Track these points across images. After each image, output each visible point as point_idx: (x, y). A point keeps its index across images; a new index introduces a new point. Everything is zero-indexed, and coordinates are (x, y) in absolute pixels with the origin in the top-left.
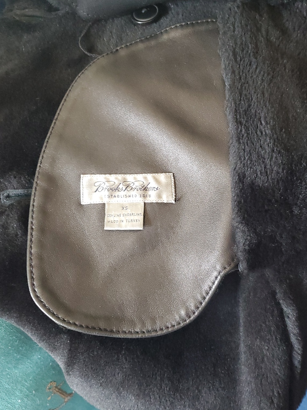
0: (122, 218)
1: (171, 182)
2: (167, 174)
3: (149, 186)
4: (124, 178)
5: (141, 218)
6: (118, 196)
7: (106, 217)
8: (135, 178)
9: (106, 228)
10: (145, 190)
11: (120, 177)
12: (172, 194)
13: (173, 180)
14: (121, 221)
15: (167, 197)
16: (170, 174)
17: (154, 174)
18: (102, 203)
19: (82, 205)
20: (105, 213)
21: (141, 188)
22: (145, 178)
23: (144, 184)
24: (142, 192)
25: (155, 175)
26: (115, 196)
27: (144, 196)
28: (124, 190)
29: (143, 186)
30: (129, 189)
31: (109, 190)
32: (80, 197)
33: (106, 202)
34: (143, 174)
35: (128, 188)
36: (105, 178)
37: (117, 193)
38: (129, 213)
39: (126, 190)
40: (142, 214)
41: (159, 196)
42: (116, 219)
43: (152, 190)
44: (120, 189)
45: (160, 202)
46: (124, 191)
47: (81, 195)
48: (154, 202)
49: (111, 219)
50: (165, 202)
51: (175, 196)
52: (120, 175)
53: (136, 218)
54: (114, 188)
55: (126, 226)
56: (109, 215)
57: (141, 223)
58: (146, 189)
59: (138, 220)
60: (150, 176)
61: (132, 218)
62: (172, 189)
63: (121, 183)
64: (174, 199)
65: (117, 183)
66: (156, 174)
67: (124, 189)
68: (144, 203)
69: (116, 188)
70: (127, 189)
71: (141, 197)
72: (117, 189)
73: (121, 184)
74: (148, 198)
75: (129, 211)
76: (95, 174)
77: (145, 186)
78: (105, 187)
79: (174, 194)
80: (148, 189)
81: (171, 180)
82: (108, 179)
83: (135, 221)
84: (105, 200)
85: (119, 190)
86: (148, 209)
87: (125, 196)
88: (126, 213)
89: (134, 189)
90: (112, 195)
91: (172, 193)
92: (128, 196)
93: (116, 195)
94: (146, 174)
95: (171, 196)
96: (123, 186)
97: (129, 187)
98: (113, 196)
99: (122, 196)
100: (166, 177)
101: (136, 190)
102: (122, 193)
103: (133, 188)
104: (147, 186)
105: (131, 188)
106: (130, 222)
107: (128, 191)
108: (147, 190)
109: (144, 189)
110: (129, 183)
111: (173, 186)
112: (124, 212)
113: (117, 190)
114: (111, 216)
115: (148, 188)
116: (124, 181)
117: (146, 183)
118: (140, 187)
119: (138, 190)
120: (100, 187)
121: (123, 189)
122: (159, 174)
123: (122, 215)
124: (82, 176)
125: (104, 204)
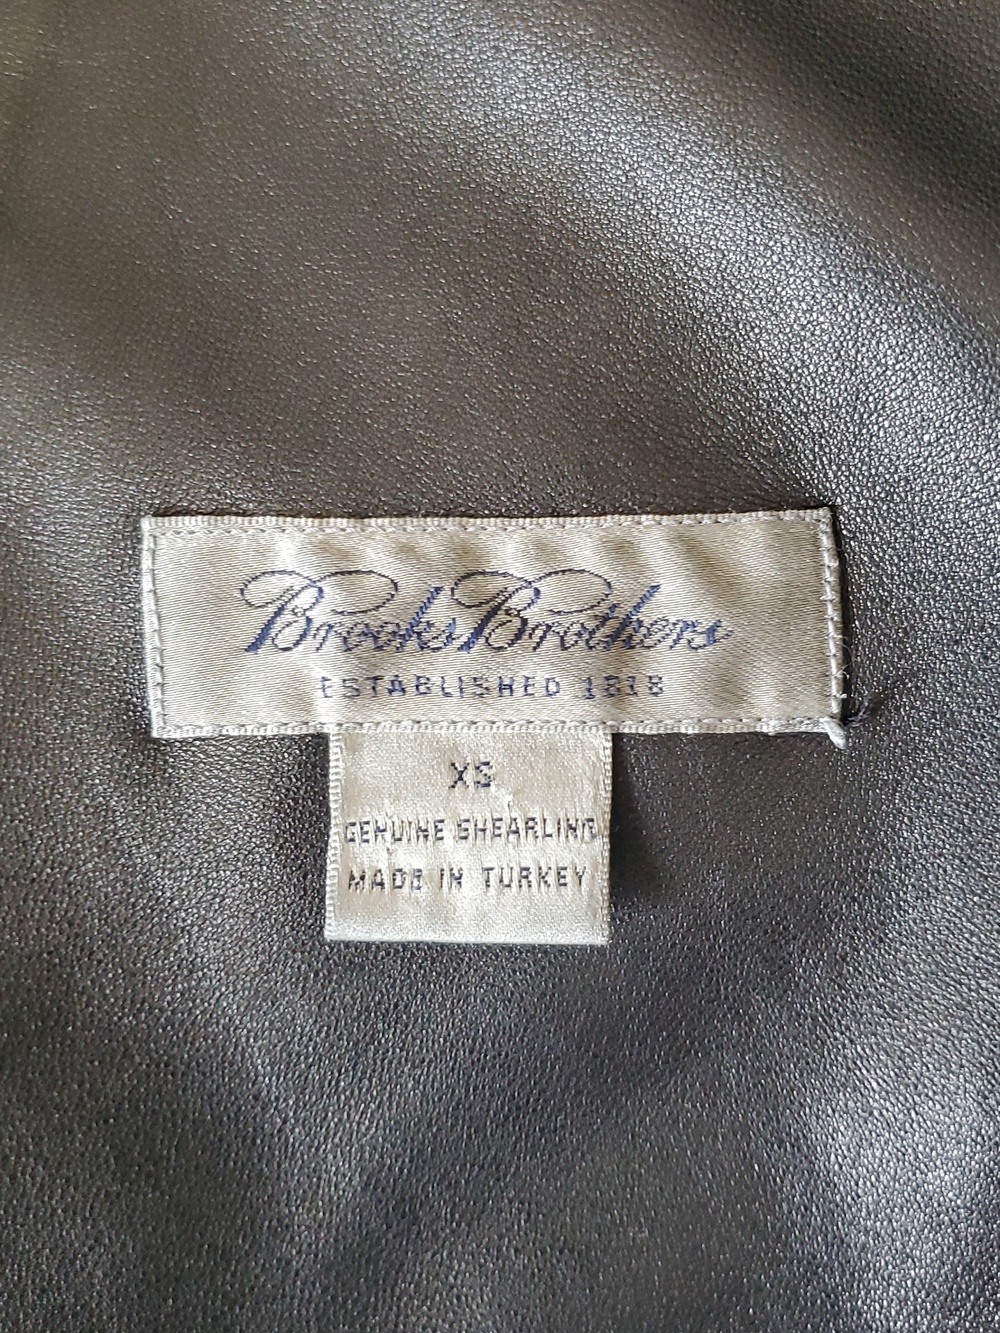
0: (455, 853)
1: (812, 580)
2: (788, 515)
3: (647, 615)
4: (465, 551)
5: (592, 853)
6: (422, 686)
7: (334, 840)
8: (542, 550)
9: (337, 928)
10: (619, 643)
11: (432, 534)
12: (826, 675)
13: (835, 564)
14: (447, 873)
15: (786, 694)
16: (809, 515)
17: (687, 519)
18: (302, 737)
19: (156, 741)
20: (324, 803)
21: (591, 625)
22: (622, 550)
23: (612, 600)
24: (597, 663)
25: (696, 530)
26: (397, 687)
27: (616, 690)
28: (464, 639)
29: (603, 609)
30: (500, 637)
31: (353, 640)
32: (142, 685)
33: (330, 729)
34: (608, 521)
35: (491, 626)
36: (324, 548)
37: (410, 665)
38: (506, 816)
39: (482, 641)
40: (602, 822)
41: (727, 687)
42: (412, 857)
43: (669, 641)
44: (434, 632)
45: (728, 727)
46: (467, 646)
47: (152, 675)
48: (689, 729)
49: (374, 856)
50: (770, 727)
51: (846, 685)
52: (432, 523)
53: (558, 852)
54: (390, 628)
55: (482, 919)
56: (356, 829)
57: (591, 896)
58: (629, 630)
59: (569, 873)
60: (653, 534)
61: (529, 852)
62: (822, 637)
63: (438, 590)
64: (835, 708)
65: (411, 586)
66: (707, 519)
67: (464, 631)
68: (617, 738)
69: (404, 626)
70: (487, 631)
71: (591, 697)
72: (413, 634)
73: (443, 598)
74: (643, 700)
75: (501, 798)
76: (244, 514)
77: (620, 614)
78: (319, 616)
79: (835, 670)
80: (643, 631)
81: (819, 566)
82: (344, 555)
83: (551, 879)
84: (328, 714)
85: (426, 636)
86: (642, 780)
87: (470, 690)
88: (481, 814)
89: (539, 633)
90: (376, 678)
91: (821, 668)
92: (494, 683)
93: (408, 679)
94: (626, 520)
95: (817, 686)
96: (456, 612)
97: (501, 616)
98: (385, 684)
99: (452, 686)
100: (781, 543)
101: (552, 641)
102: (448, 666)
103: (531, 624)
104: (637, 607)
105: (517, 622)
106: (515, 884)
107: (490, 654)
108: (637, 639)
109: (614, 637)
110: (499, 583)
111: (832, 613)
112: (470, 805)
113: (412, 644)
114: (370, 836)
115: (640, 623)
116: (462, 571)
117: (625, 590)
118: (582, 618)
119: (570, 639)
120: (287, 617)
121: (458, 632)
122: (724, 518)
123: (449, 832)
124: (147, 524)
125: (320, 741)
